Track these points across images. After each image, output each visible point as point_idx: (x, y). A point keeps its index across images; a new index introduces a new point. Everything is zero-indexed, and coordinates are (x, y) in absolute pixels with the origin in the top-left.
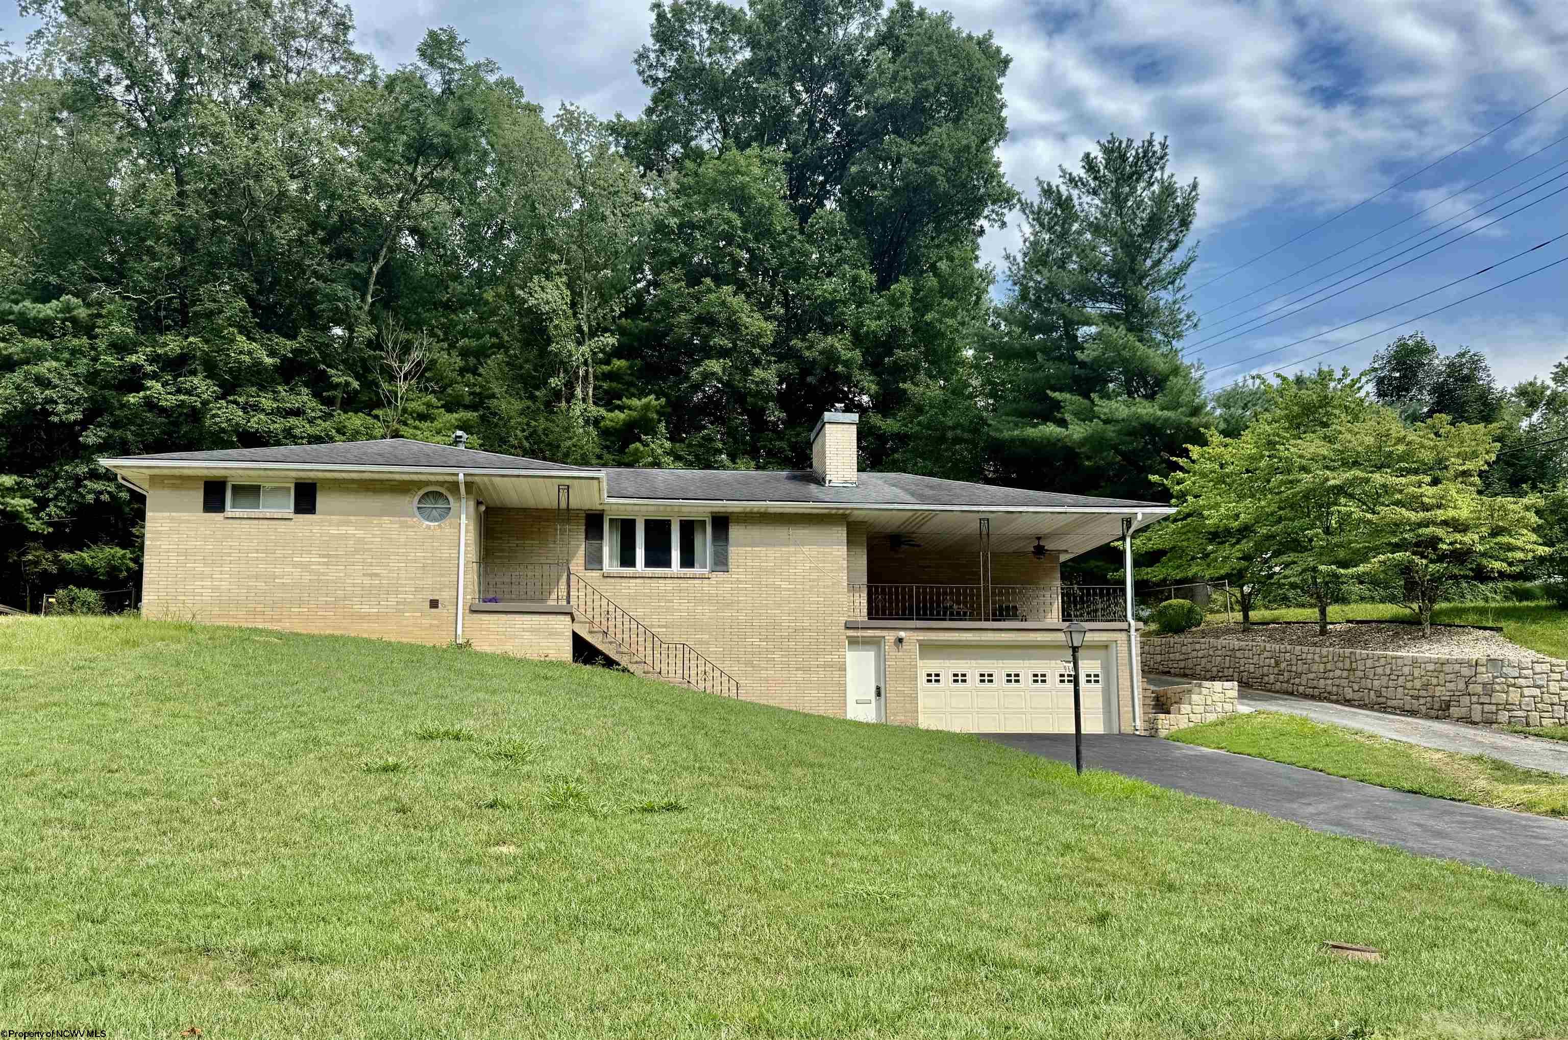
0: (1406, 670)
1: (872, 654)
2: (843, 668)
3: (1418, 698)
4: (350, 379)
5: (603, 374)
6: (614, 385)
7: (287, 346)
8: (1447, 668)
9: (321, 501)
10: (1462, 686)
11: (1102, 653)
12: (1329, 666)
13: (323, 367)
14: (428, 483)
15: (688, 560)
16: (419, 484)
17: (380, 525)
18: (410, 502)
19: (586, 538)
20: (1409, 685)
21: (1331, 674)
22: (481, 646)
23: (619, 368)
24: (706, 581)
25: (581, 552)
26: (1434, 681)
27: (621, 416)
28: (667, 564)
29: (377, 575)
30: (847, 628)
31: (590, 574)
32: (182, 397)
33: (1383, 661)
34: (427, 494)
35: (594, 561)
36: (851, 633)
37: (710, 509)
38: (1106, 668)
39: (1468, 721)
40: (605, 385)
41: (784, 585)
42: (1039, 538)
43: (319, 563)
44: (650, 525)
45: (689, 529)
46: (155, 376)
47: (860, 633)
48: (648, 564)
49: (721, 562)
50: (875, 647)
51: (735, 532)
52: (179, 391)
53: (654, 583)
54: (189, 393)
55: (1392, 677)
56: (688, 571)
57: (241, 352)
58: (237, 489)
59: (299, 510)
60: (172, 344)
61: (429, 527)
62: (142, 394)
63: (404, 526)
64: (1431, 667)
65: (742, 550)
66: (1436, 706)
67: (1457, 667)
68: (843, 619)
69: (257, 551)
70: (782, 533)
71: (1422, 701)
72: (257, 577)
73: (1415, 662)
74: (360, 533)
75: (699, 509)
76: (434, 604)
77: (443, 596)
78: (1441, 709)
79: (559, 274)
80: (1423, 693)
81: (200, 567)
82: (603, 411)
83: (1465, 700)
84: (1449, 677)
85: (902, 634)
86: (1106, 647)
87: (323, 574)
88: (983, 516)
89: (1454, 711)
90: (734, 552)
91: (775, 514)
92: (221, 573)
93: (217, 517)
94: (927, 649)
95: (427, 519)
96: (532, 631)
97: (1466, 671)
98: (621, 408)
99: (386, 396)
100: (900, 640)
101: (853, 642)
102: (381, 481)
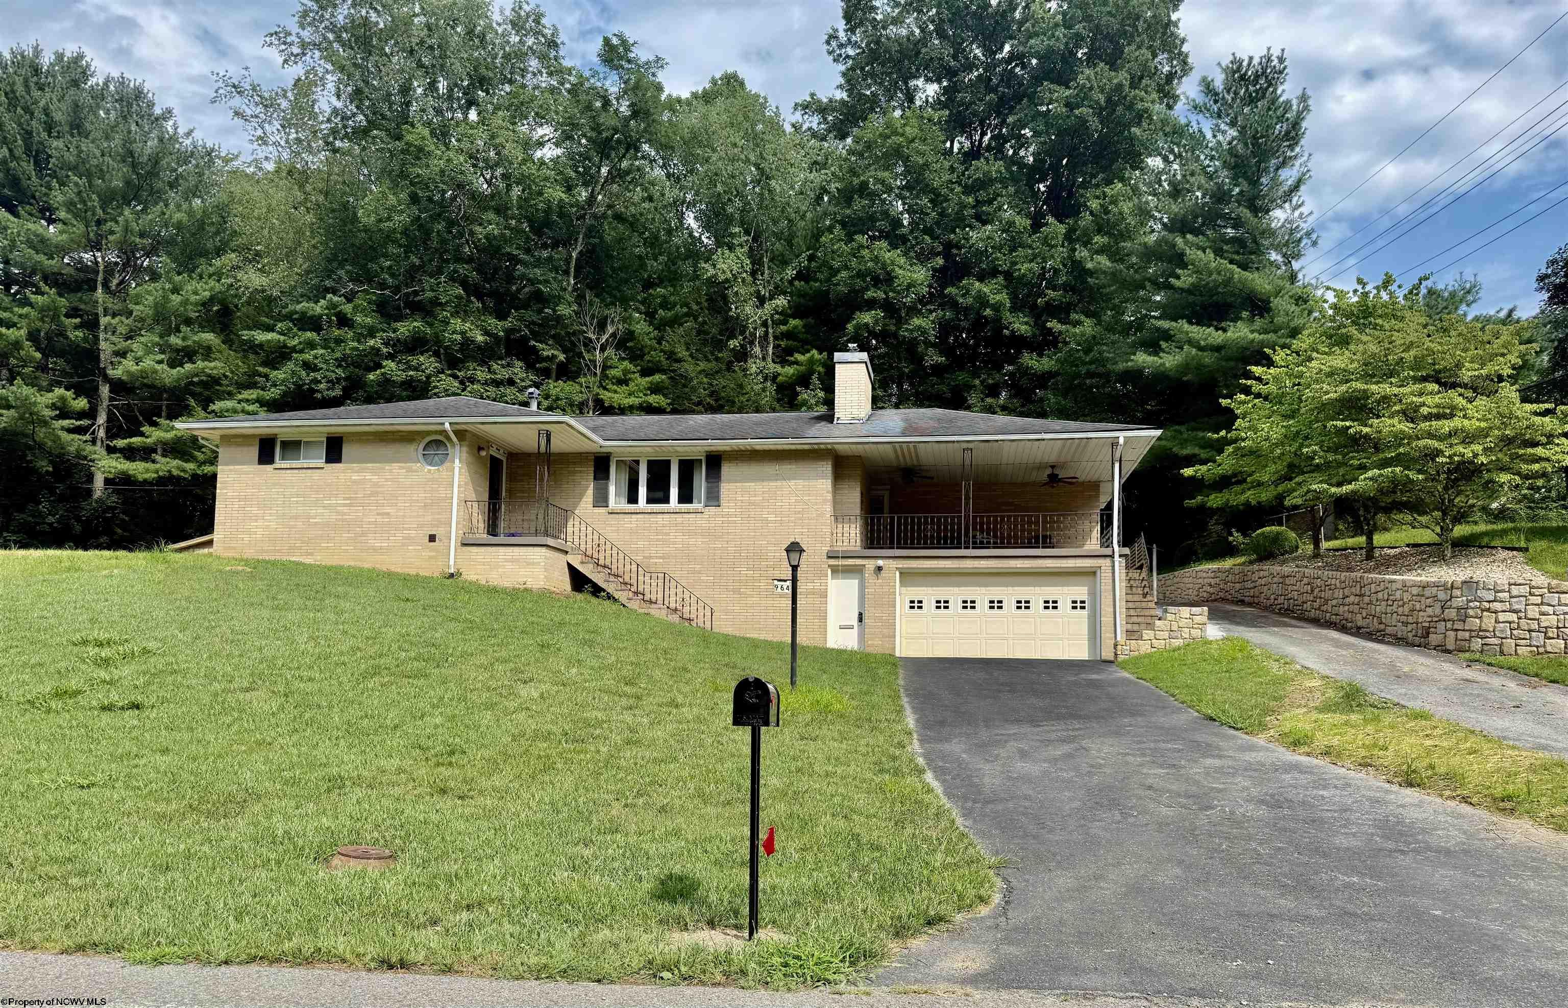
0: (1399, 595)
1: (855, 583)
2: (824, 595)
3: (1406, 625)
4: (556, 353)
5: (782, 333)
6: (790, 343)
7: (498, 326)
8: (1427, 592)
9: (346, 450)
10: (1438, 611)
11: (1091, 578)
13: (533, 343)
14: (428, 433)
15: (686, 497)
16: (421, 434)
17: (391, 471)
18: (415, 450)
19: (595, 479)
20: (1400, 609)
22: (470, 575)
23: (795, 327)
24: (699, 515)
25: (590, 492)
26: (1418, 607)
27: (790, 370)
28: (666, 500)
29: (388, 514)
30: (829, 557)
31: (597, 510)
32: (411, 373)
34: (430, 442)
35: (601, 500)
36: (833, 562)
37: (707, 449)
38: (1093, 594)
39: (1442, 649)
40: (783, 344)
41: (772, 518)
42: (1053, 467)
43: (345, 505)
44: (651, 464)
45: (687, 468)
46: (391, 357)
47: (841, 562)
48: (650, 501)
49: (714, 498)
50: (859, 576)
51: (727, 470)
52: (410, 368)
53: (653, 518)
54: (416, 369)
55: (1390, 603)
56: (685, 507)
57: (453, 333)
58: (286, 445)
59: (328, 461)
60: (404, 329)
61: (429, 471)
62: (378, 372)
63: (410, 470)
64: (1415, 591)
65: (732, 486)
66: (1419, 633)
67: (1435, 590)
68: (826, 549)
69: (298, 496)
70: (770, 469)
71: (1410, 627)
72: (296, 517)
73: (1405, 586)
74: (375, 478)
75: (696, 449)
76: (432, 538)
77: (439, 532)
78: (1423, 637)
79: (741, 246)
80: (1410, 619)
81: (255, 510)
82: (779, 368)
83: (1442, 627)
84: (1428, 602)
85: (880, 562)
86: (1094, 573)
87: (345, 514)
88: (965, 446)
89: (1434, 639)
90: (726, 488)
91: (764, 451)
92: (271, 515)
93: (268, 468)
94: (907, 577)
95: (430, 465)
96: (512, 561)
97: (1442, 596)
98: (791, 364)
99: (586, 365)
100: (880, 569)
101: (835, 570)
102: (393, 432)
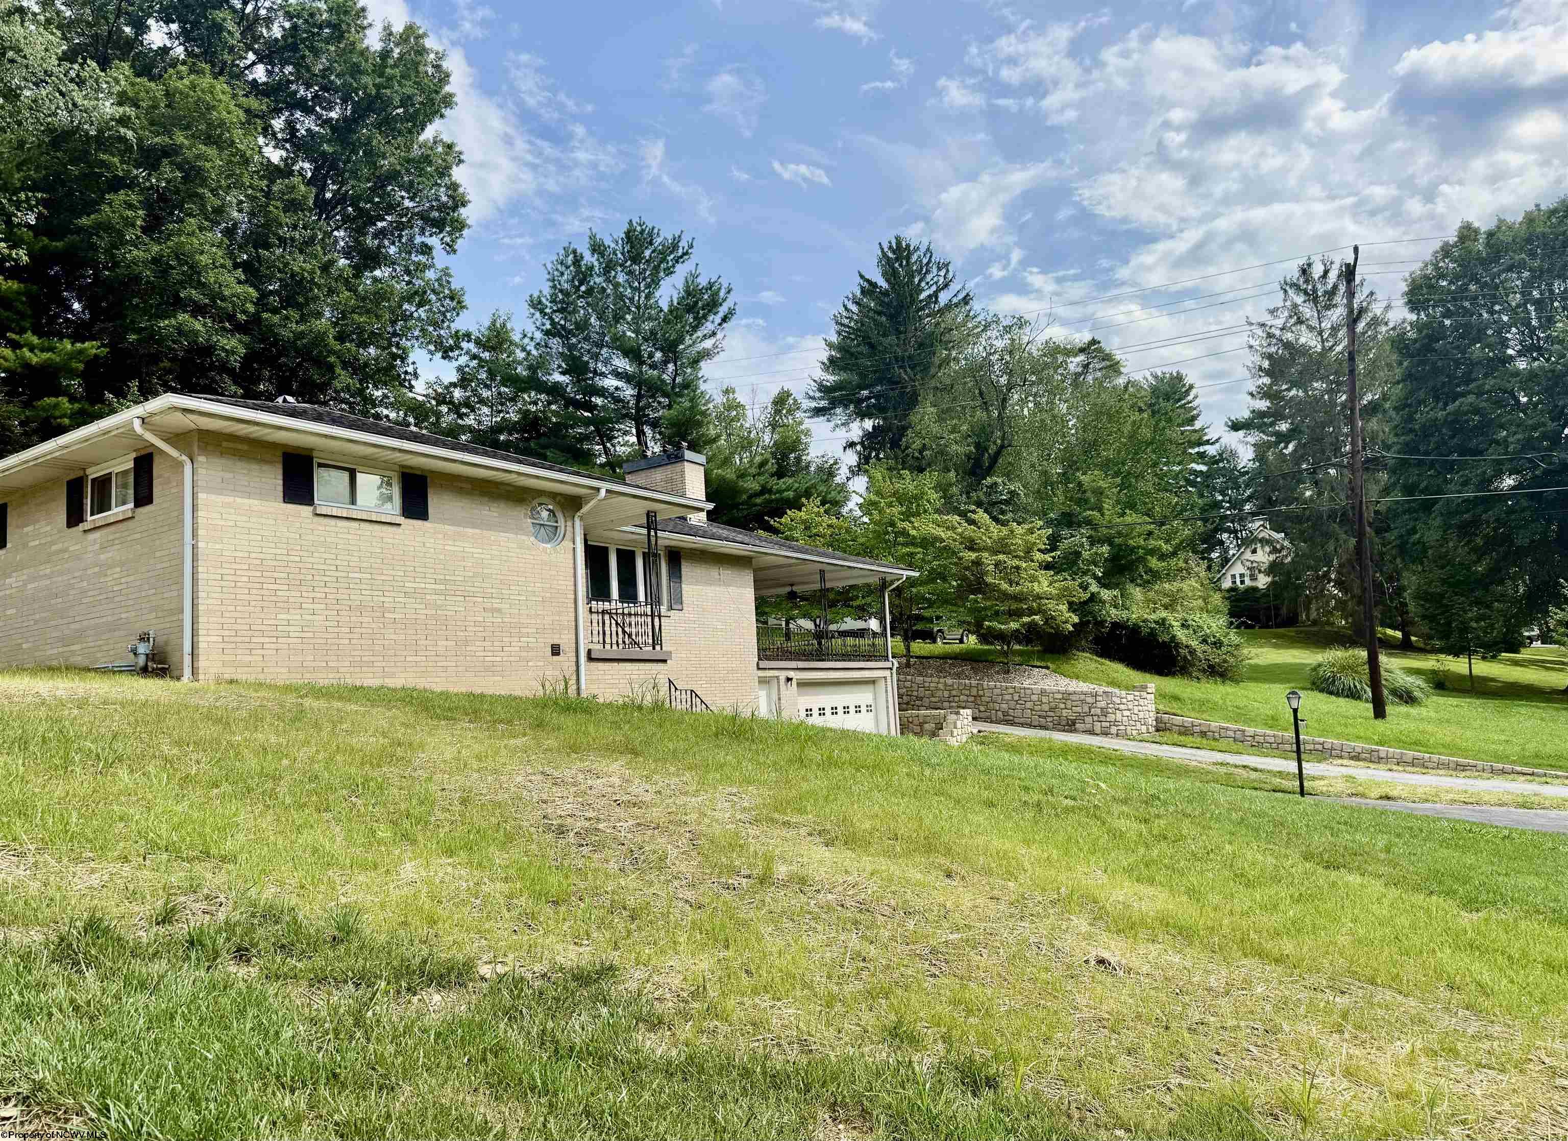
0: (1034, 698)
3: (1045, 717)
8: (1073, 697)
9: (435, 502)
10: (1086, 709)
12: (954, 693)
17: (495, 542)
18: (525, 515)
20: (1037, 708)
21: (956, 699)
24: (667, 620)
30: (758, 669)
33: (1011, 691)
36: (760, 673)
38: (875, 699)
39: (1090, 732)
41: (719, 626)
44: (619, 553)
47: (765, 674)
51: (687, 569)
55: (1020, 702)
59: (407, 513)
61: (545, 550)
63: (517, 545)
64: (1060, 696)
65: (690, 588)
66: (1064, 723)
67: (1083, 697)
68: (755, 660)
70: (715, 572)
71: (1049, 719)
73: (1042, 692)
76: (555, 650)
77: (562, 640)
78: (1068, 724)
80: (1050, 714)
83: (1089, 719)
84: (1075, 703)
85: (792, 674)
90: (685, 590)
93: (304, 511)
96: (640, 682)
97: (1090, 700)
100: (789, 680)
